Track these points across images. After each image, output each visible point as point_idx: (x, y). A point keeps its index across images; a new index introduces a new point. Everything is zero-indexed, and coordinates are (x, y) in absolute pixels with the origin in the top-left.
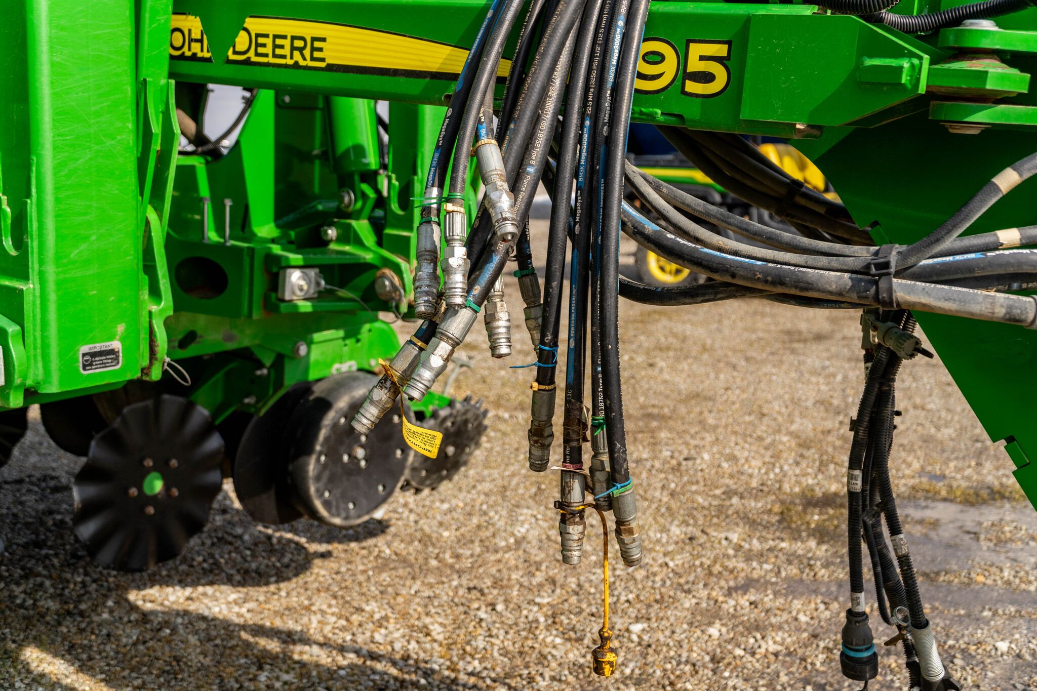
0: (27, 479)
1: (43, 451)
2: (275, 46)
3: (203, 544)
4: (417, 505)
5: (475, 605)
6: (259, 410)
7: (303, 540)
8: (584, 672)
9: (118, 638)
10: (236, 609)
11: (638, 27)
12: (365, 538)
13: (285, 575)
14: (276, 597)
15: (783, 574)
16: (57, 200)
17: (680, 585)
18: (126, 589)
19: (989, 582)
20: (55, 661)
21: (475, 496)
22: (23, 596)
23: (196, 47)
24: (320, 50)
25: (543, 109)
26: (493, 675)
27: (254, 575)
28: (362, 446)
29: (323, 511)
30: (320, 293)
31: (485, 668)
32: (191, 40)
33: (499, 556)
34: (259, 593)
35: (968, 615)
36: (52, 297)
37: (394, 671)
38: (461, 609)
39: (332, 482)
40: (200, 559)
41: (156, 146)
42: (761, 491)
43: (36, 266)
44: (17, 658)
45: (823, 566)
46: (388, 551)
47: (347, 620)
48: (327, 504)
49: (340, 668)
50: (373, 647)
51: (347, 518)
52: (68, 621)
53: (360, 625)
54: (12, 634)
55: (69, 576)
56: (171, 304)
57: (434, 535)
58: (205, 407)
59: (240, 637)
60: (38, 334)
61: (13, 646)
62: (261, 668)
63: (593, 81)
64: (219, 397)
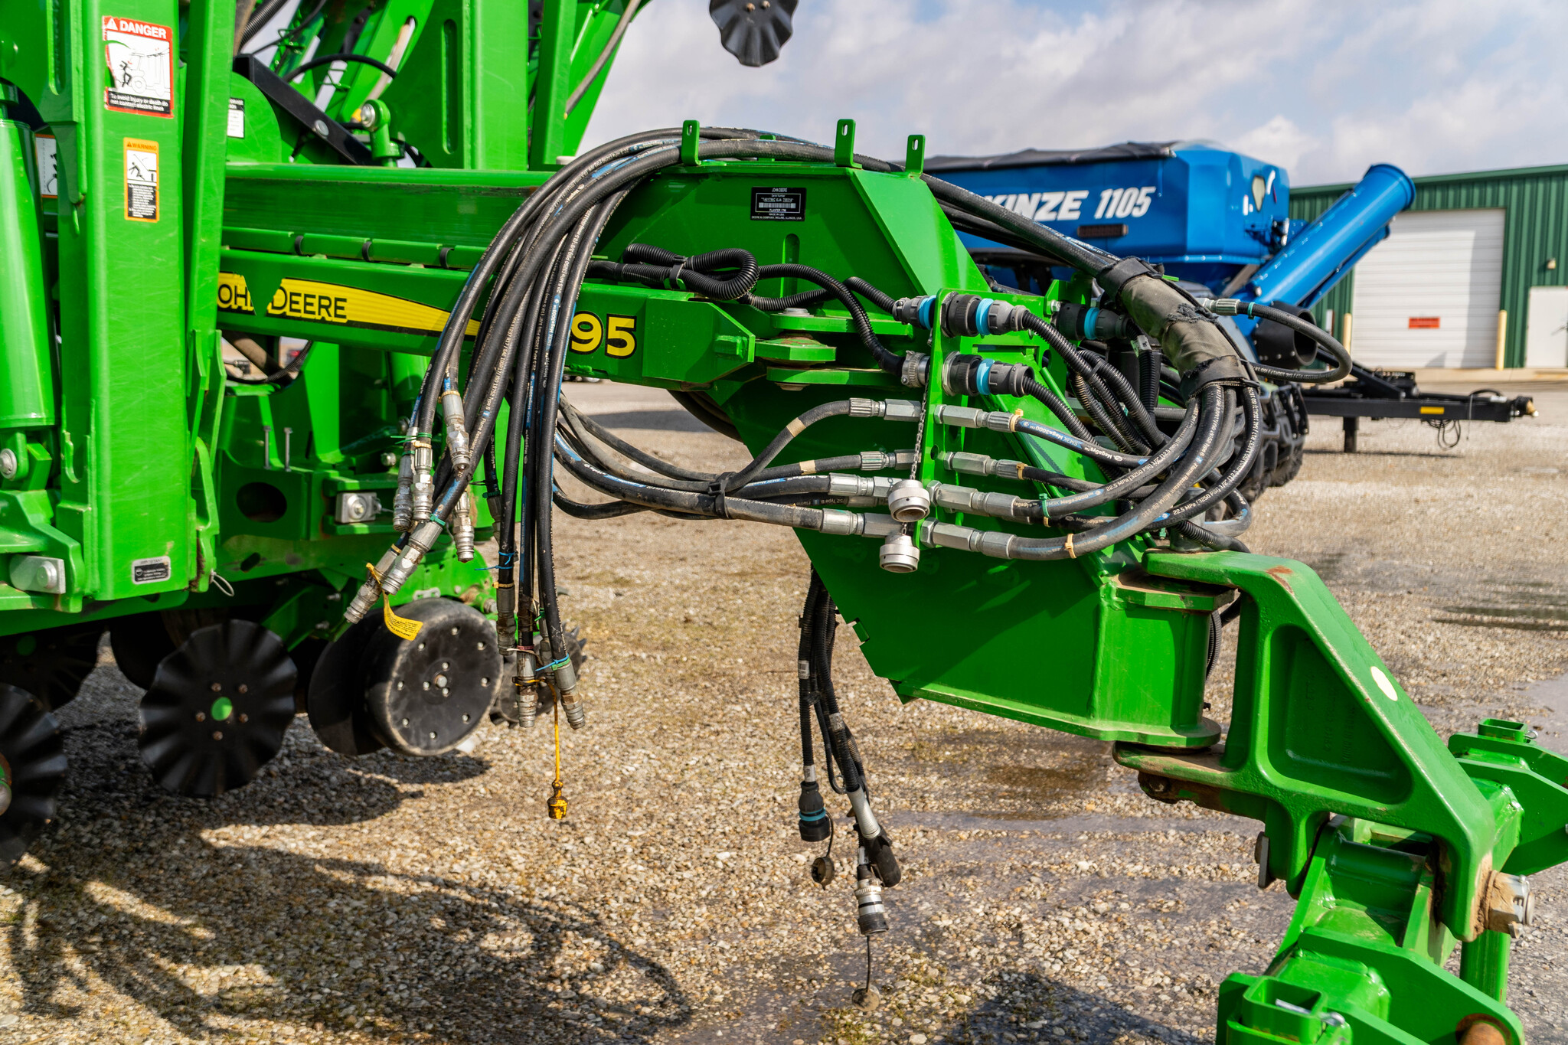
0: (99, 725)
1: (118, 697)
2: (306, 304)
3: (286, 785)
4: (524, 747)
5: (565, 839)
6: (333, 635)
7: (394, 781)
8: (660, 895)
9: (187, 872)
10: (314, 845)
11: (570, 306)
12: (462, 779)
13: (369, 814)
14: (357, 834)
15: (892, 806)
16: (114, 436)
17: (783, 817)
18: (200, 828)
19: (1099, 810)
20: (120, 893)
21: (589, 738)
22: (89, 835)
23: (241, 301)
24: (342, 308)
25: (497, 366)
26: (568, 899)
27: (337, 814)
28: (444, 674)
29: (401, 740)
30: (377, 515)
31: (562, 894)
32: (237, 296)
33: (600, 794)
34: (341, 831)
35: (1064, 840)
36: (108, 518)
37: (468, 898)
38: (549, 842)
39: (411, 710)
40: (282, 799)
41: (205, 386)
42: (900, 728)
43: (94, 492)
44: (81, 891)
45: (936, 799)
46: (483, 790)
47: (428, 853)
48: (405, 733)
49: (412, 895)
50: (451, 877)
51: (427, 748)
52: (136, 858)
53: (440, 858)
54: (76, 870)
55: (139, 817)
56: (217, 524)
57: (537, 775)
58: (278, 634)
59: (314, 870)
60: (96, 549)
61: (77, 880)
62: (332, 896)
63: (537, 345)
64: (293, 624)
